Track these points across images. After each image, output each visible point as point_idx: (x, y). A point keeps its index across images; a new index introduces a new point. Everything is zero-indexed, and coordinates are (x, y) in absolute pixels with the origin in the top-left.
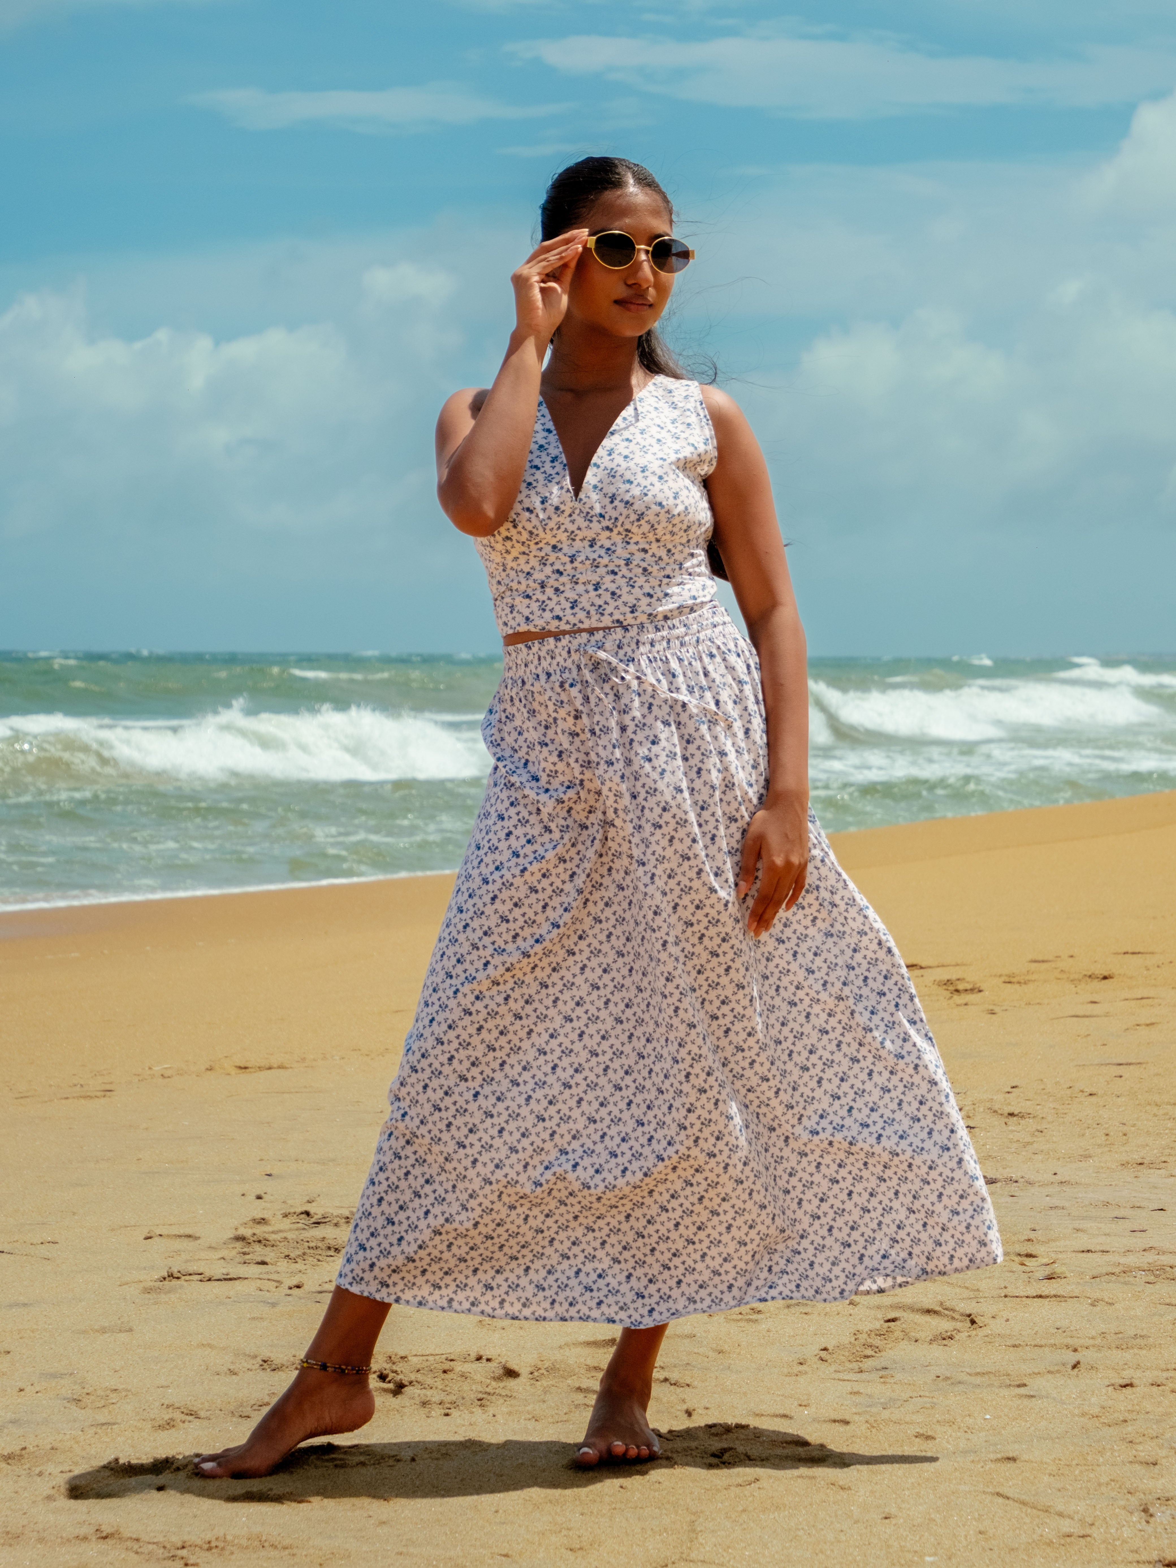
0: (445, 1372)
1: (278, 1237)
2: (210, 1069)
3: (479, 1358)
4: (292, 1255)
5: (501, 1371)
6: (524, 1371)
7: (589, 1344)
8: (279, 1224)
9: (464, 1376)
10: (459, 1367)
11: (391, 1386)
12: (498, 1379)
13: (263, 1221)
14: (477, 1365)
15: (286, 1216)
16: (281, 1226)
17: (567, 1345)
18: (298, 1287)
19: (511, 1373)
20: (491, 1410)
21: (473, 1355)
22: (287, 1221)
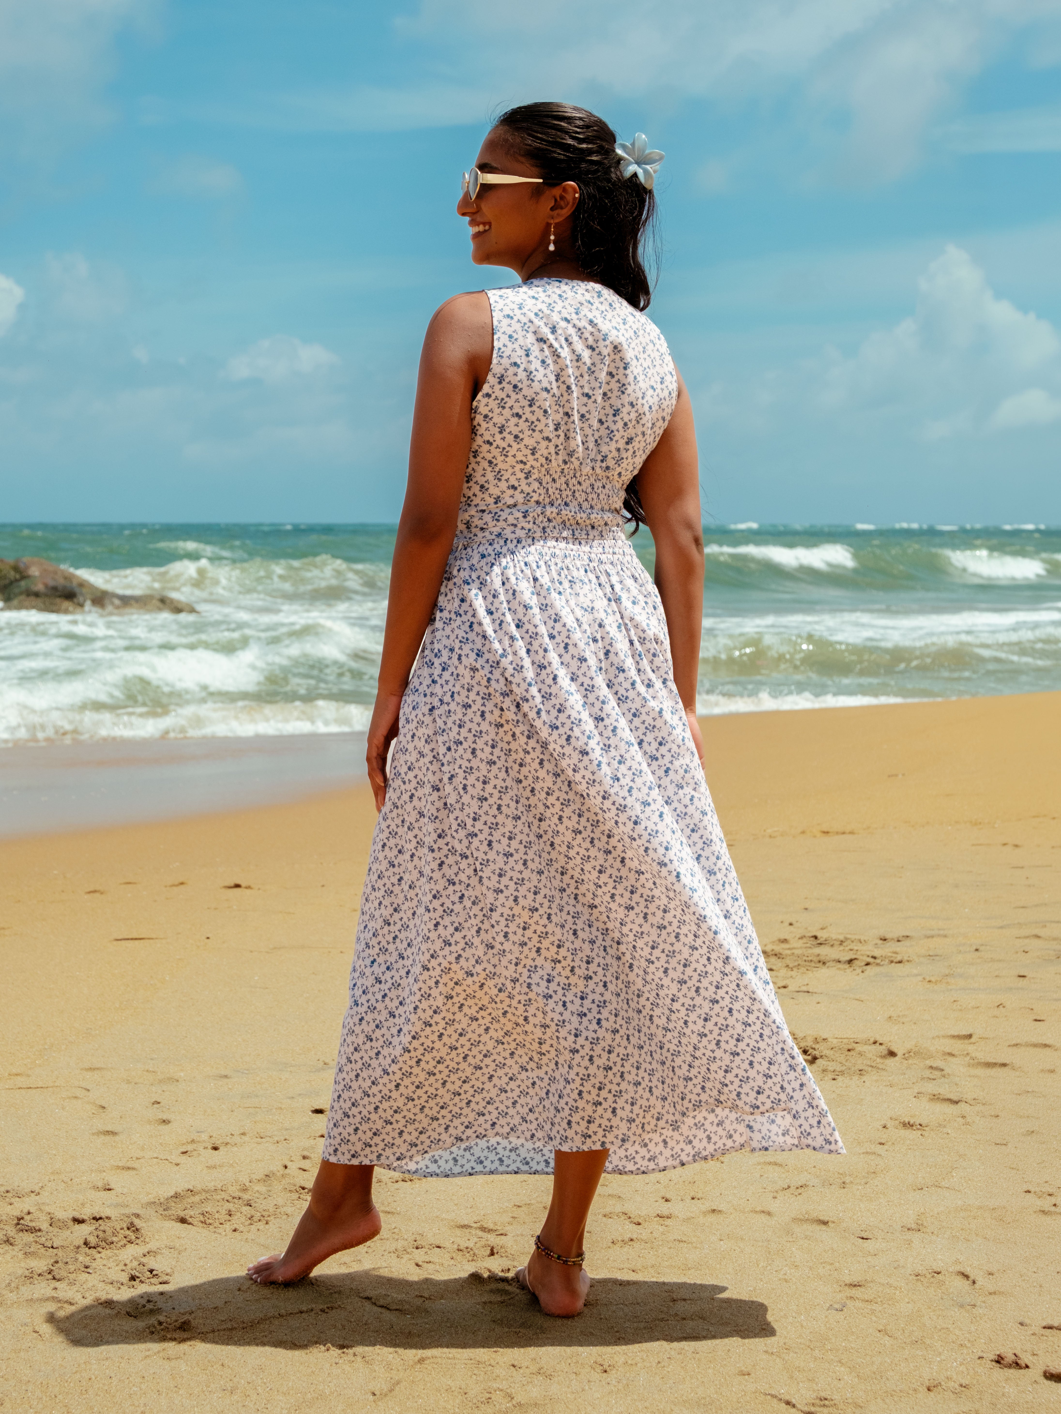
0: (849, 1050)
1: (789, 952)
2: (803, 832)
3: (875, 1043)
4: (791, 965)
5: (886, 1052)
6: (900, 1054)
7: (954, 1037)
8: (796, 943)
9: (860, 1054)
10: (859, 1048)
11: (809, 1058)
12: (883, 1057)
13: (785, 941)
14: (874, 1047)
15: (801, 938)
16: (795, 945)
17: (938, 1037)
18: (785, 987)
19: (892, 1054)
20: (864, 1078)
21: (872, 1040)
22: (801, 941)
